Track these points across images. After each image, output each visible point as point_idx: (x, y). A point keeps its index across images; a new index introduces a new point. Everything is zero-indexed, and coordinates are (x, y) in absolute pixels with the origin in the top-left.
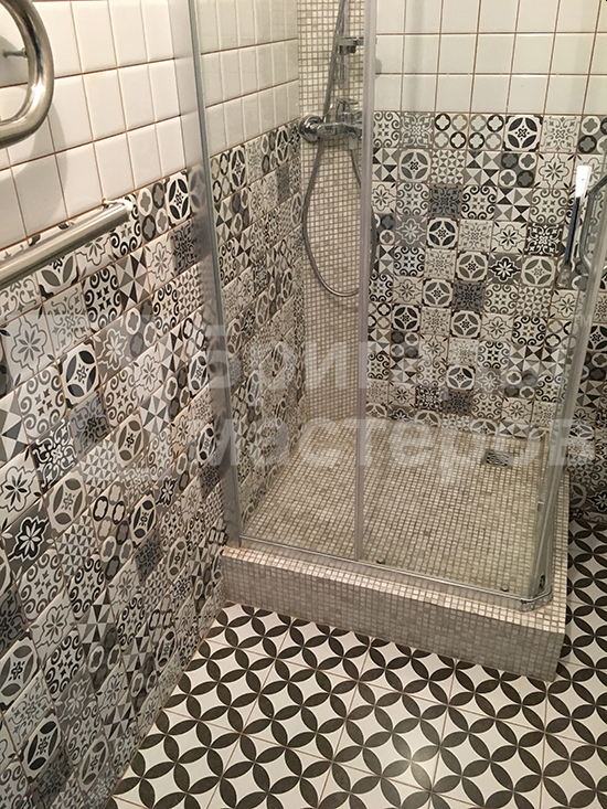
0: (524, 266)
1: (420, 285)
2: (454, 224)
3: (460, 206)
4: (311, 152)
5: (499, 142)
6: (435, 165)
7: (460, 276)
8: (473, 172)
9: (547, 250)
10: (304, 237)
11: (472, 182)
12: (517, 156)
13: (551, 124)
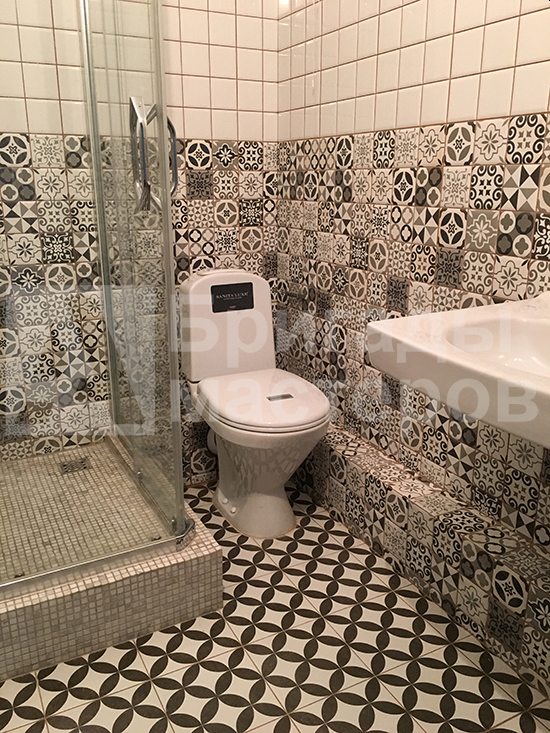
0: (47, 274)
9: (64, 257)
12: (14, 172)
13: (38, 142)
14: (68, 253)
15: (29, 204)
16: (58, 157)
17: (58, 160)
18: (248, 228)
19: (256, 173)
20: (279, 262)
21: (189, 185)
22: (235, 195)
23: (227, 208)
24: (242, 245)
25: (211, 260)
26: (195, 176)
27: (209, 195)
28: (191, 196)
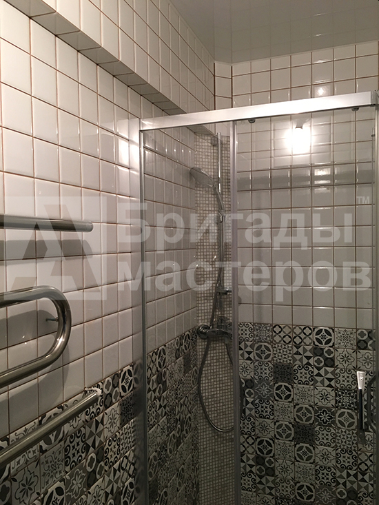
0: (337, 415)
1: (272, 425)
2: (290, 387)
3: (293, 376)
4: (203, 344)
5: (311, 341)
6: (275, 352)
7: (297, 420)
8: (298, 357)
9: (350, 406)
10: (199, 393)
11: (298, 363)
12: (322, 349)
13: (340, 333)
14: (352, 403)
15: (330, 369)
17: (351, 344)
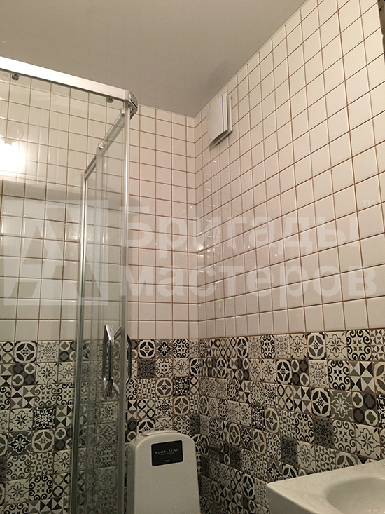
0: (34, 438)
5: (11, 358)
12: (22, 366)
13: (43, 346)
14: (51, 421)
15: (30, 387)
16: (54, 355)
17: (54, 357)
18: (179, 397)
19: (185, 359)
20: (201, 422)
21: (139, 369)
22: (170, 374)
23: (164, 383)
24: (174, 410)
25: (152, 422)
26: (144, 363)
27: (153, 375)
28: (140, 376)
